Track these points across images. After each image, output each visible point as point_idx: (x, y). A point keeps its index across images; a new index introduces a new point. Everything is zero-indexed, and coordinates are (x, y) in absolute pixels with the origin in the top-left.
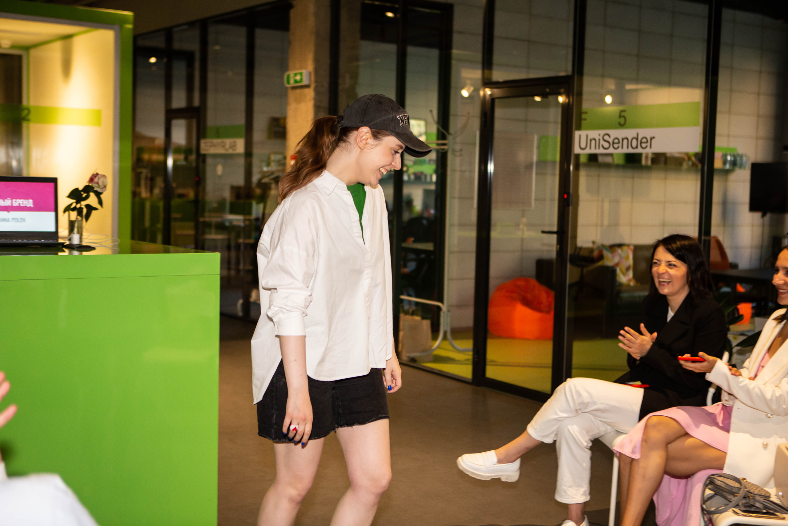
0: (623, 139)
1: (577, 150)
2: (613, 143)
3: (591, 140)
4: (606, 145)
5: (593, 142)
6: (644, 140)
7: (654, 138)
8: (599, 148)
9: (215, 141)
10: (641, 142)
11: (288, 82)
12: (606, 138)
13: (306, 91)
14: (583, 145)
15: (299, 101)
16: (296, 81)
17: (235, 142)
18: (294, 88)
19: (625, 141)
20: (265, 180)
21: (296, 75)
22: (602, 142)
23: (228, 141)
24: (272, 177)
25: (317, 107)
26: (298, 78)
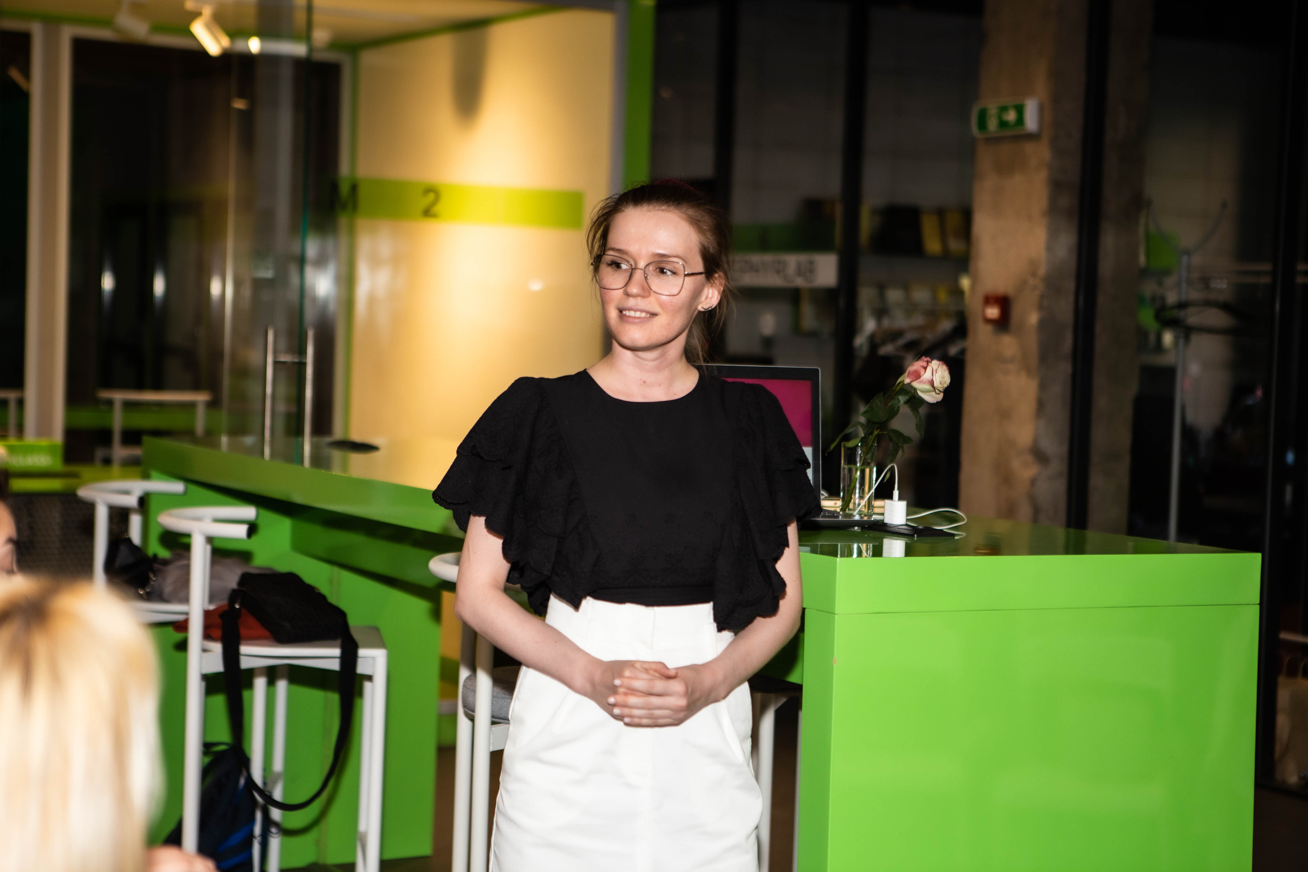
9: (757, 258)
11: (982, 125)
13: (1029, 148)
15: (1005, 169)
16: (1003, 124)
17: (811, 263)
18: (994, 141)
20: (887, 349)
21: (1004, 109)
23: (792, 260)
24: (901, 342)
25: (1056, 186)
26: (1011, 116)
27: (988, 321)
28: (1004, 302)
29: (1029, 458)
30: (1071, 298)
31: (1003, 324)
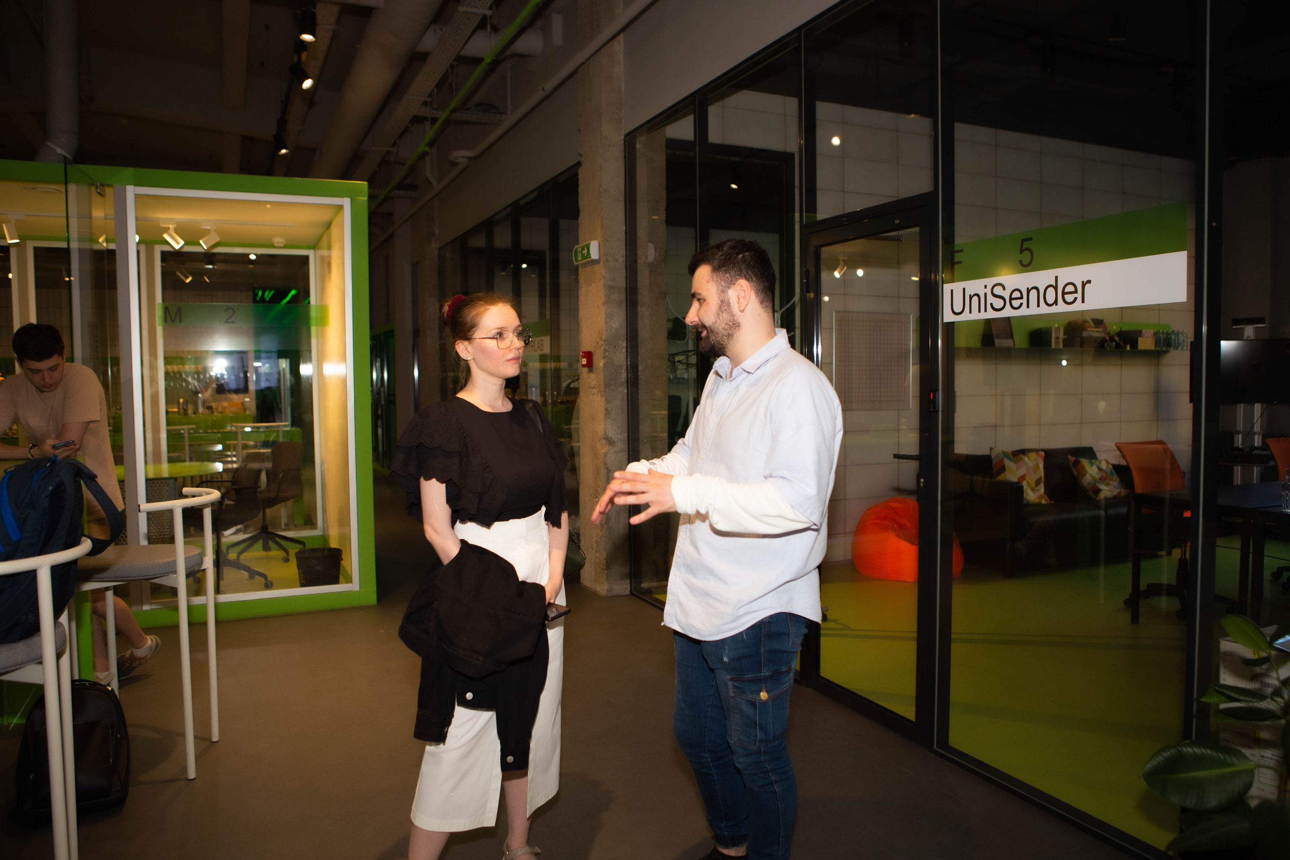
0: (1028, 291)
1: (948, 317)
2: (1011, 299)
3: (971, 298)
4: (998, 303)
5: (975, 300)
6: (1070, 288)
7: (1089, 282)
8: (986, 311)
10: (1064, 293)
11: (577, 261)
12: (998, 291)
13: (595, 270)
14: (958, 309)
15: (590, 281)
16: (584, 257)
18: (583, 267)
19: (1033, 293)
21: (583, 249)
22: (991, 299)
25: (610, 288)
26: (585, 252)
27: (584, 366)
28: (589, 355)
29: (604, 441)
30: (624, 350)
31: (590, 365)
